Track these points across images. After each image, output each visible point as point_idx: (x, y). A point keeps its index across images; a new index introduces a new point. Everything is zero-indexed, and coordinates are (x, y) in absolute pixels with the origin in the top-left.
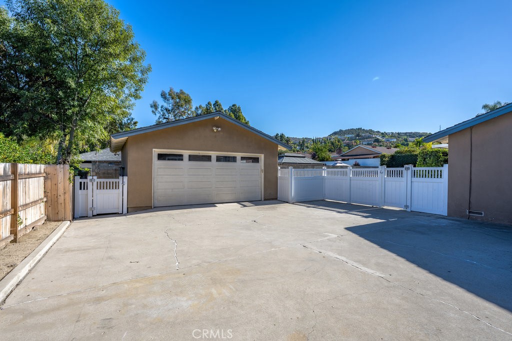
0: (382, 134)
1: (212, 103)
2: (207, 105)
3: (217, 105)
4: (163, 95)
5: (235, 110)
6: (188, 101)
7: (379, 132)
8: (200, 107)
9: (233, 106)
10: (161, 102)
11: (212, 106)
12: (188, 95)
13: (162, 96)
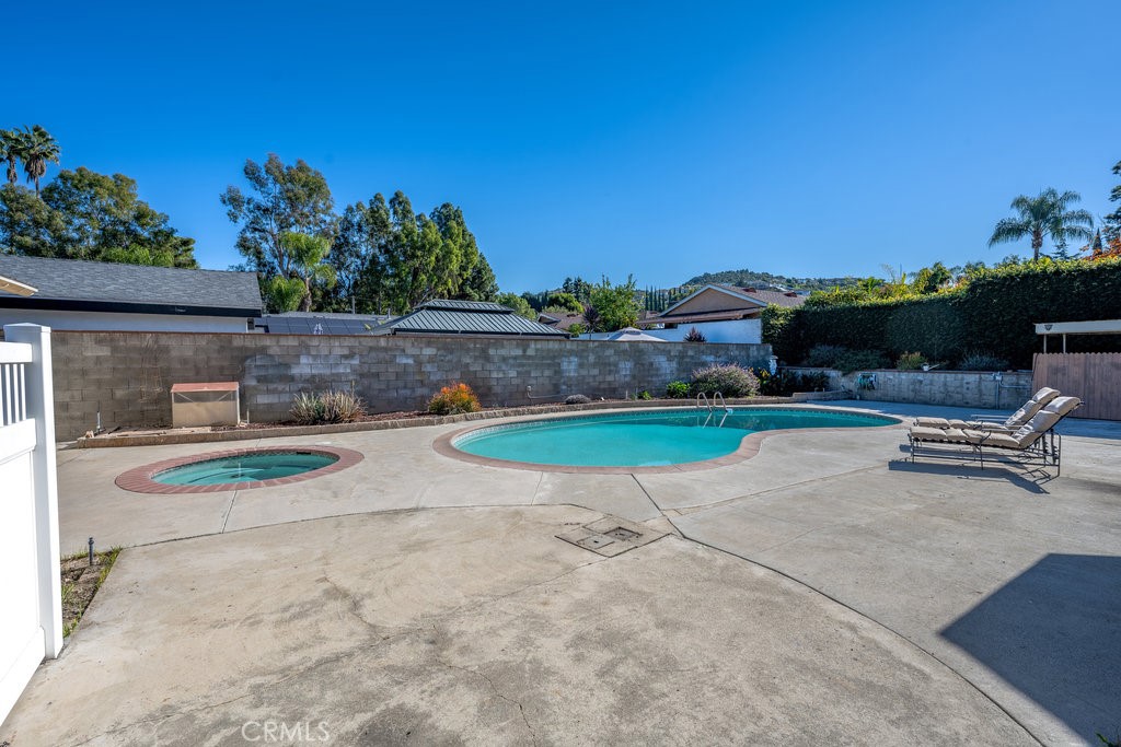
0: (789, 281)
1: (386, 198)
2: (371, 203)
3: (400, 203)
4: (251, 173)
5: (446, 219)
6: (315, 188)
7: (781, 278)
8: (359, 206)
9: (445, 206)
10: (247, 190)
11: (387, 205)
12: (317, 174)
13: (247, 173)
